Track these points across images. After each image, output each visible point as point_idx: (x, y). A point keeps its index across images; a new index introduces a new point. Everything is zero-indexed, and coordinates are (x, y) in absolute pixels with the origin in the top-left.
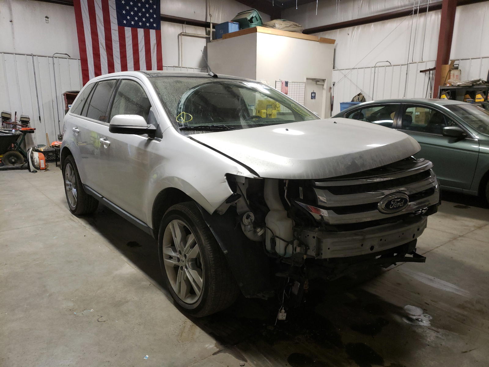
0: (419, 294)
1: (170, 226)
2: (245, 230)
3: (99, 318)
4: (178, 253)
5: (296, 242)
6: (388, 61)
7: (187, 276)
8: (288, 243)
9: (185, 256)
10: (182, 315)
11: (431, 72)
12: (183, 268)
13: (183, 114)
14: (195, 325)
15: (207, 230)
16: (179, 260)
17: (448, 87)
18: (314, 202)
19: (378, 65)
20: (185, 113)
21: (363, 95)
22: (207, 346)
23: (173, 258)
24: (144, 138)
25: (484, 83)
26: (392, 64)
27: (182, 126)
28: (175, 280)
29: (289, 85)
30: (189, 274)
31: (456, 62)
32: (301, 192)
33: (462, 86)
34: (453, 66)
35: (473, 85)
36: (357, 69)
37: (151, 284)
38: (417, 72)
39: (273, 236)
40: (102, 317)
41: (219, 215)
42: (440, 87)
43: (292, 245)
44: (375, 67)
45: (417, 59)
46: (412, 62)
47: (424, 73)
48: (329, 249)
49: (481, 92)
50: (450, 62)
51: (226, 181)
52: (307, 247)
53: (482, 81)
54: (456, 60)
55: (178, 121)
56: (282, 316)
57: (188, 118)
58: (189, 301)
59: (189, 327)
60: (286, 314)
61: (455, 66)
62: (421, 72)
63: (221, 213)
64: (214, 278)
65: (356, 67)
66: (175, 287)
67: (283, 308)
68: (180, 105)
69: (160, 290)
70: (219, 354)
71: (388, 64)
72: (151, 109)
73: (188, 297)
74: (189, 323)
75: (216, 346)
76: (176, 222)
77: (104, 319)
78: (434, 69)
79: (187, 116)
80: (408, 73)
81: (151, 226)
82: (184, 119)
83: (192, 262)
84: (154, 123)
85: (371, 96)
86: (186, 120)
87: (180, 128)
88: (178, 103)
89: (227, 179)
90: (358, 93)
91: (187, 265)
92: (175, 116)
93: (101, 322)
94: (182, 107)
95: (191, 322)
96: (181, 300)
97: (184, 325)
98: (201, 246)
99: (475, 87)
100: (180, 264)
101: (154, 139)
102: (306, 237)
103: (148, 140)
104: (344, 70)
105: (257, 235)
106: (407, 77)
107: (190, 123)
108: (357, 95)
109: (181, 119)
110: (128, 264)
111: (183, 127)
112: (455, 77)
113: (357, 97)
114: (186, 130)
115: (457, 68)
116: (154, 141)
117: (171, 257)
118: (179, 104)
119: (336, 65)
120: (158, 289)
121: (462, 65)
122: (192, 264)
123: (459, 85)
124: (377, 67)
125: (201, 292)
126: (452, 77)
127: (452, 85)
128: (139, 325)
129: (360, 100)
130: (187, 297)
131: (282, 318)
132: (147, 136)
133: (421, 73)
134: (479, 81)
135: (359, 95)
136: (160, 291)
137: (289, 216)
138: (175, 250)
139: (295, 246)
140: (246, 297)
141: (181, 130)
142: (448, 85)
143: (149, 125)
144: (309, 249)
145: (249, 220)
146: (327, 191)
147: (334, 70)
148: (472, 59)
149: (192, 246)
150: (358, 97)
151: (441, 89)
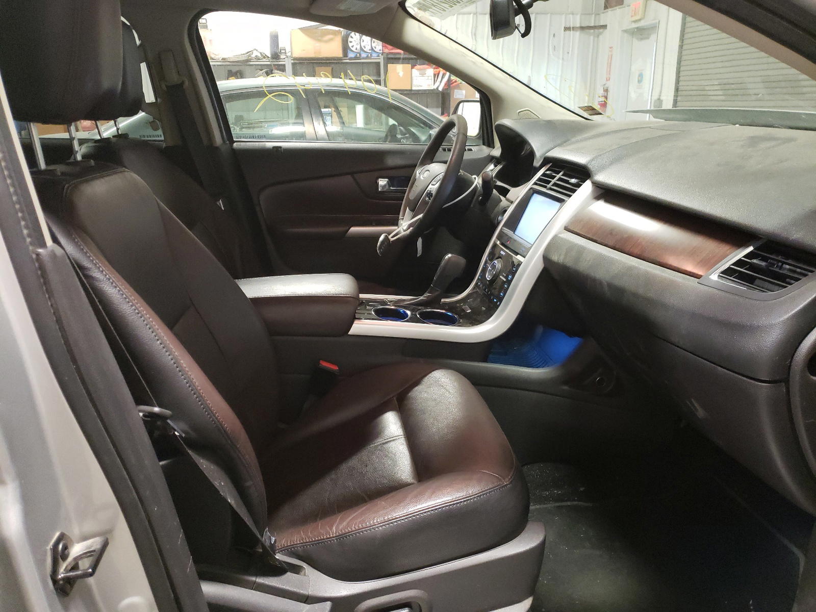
49: (261, 72)
53: (261, 54)
99: (250, 63)
134: (253, 52)
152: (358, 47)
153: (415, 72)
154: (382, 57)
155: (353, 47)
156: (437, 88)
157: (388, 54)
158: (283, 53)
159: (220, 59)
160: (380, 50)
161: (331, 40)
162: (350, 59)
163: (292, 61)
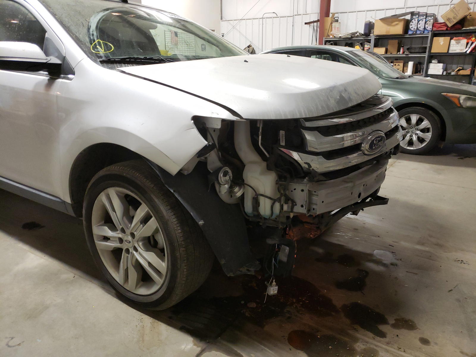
0: (378, 236)
1: (102, 198)
2: (219, 192)
3: (8, 342)
4: (118, 232)
5: (283, 199)
6: (275, 12)
7: (137, 260)
8: (274, 201)
9: (133, 235)
10: (134, 311)
11: (315, 24)
12: (130, 251)
13: (99, 42)
14: (157, 321)
15: (168, 197)
16: (121, 240)
17: (331, 38)
18: (301, 147)
19: (265, 16)
20: (101, 42)
21: (253, 46)
22: (183, 347)
23: (111, 239)
24: (42, 77)
25: (361, 35)
26: (279, 15)
27: (101, 57)
28: (117, 266)
29: (178, 36)
30: (140, 258)
31: (336, 15)
32: (282, 137)
33: (343, 37)
34: (334, 18)
35: (352, 37)
36: (245, 19)
37: (76, 276)
38: (302, 25)
39: (255, 195)
40: (12, 338)
41: (184, 174)
42: (324, 38)
43: (279, 203)
44: (263, 18)
45: (301, 12)
46: (297, 14)
47: (309, 25)
48: (323, 202)
49: (358, 43)
50: (331, 15)
51: (195, 127)
52: (294, 203)
53: (359, 33)
54: (336, 13)
55: (95, 51)
56: (273, 290)
57: (107, 48)
58: (143, 291)
59: (149, 325)
60: (277, 287)
61: (336, 18)
62: (306, 23)
63: (186, 172)
64: (185, 258)
65: (244, 18)
66: (118, 277)
67: (274, 280)
68: (91, 30)
69: (91, 281)
70: (204, 355)
71: (275, 15)
72: (47, 35)
73: (140, 287)
74: (147, 320)
75: (195, 345)
76: (112, 192)
77: (16, 341)
78: (318, 21)
79: (106, 45)
80: (294, 24)
81: (68, 200)
82: (102, 48)
83: (143, 242)
84: (57, 54)
85: (261, 48)
86: (105, 51)
87: (101, 60)
88: (87, 27)
89: (195, 123)
90: (248, 45)
91: (136, 245)
92: (88, 44)
93: (14, 346)
94: (95, 33)
95: (149, 317)
96: (130, 292)
97: (141, 324)
98: (160, 219)
99: (353, 39)
100: (124, 246)
101: (58, 77)
102: (292, 191)
103: (49, 79)
104: (232, 20)
105: (235, 196)
106: (294, 28)
107: (113, 53)
108: (247, 46)
109: (97, 48)
110: (32, 253)
111: (104, 59)
112: (336, 29)
113: (246, 48)
114: (109, 63)
115: (337, 21)
116: (60, 80)
117: (106, 239)
118: (89, 29)
119: (223, 15)
120: (90, 281)
121: (341, 17)
122: (144, 245)
123: (340, 37)
124: (265, 18)
125: (163, 279)
126: (333, 29)
127: (335, 37)
128: (76, 338)
129: (250, 52)
130: (138, 287)
131: (273, 293)
132: (46, 74)
133: (306, 25)
134: (356, 33)
135: (249, 47)
136: (91, 283)
137: (269, 168)
138: (113, 228)
139: (282, 203)
140: (228, 276)
141: (102, 62)
142: (331, 37)
143: (49, 58)
144: (296, 205)
145: (227, 178)
146: (316, 132)
147: (222, 21)
148: (349, 12)
149: (145, 220)
150: (249, 48)
151: (325, 41)
152: (416, 28)
153: (453, 42)
154: (430, 33)
155: (412, 28)
156: (466, 52)
157: (434, 31)
158: (372, 33)
159: (338, 37)
160: (430, 29)
161: (397, 24)
162: (410, 35)
163: (375, 37)
